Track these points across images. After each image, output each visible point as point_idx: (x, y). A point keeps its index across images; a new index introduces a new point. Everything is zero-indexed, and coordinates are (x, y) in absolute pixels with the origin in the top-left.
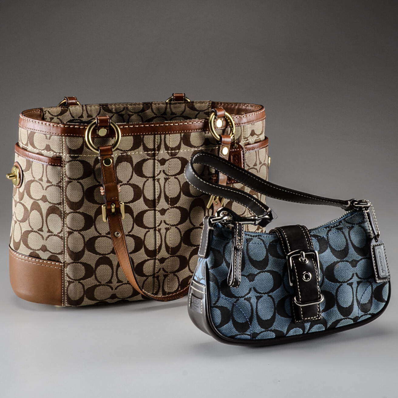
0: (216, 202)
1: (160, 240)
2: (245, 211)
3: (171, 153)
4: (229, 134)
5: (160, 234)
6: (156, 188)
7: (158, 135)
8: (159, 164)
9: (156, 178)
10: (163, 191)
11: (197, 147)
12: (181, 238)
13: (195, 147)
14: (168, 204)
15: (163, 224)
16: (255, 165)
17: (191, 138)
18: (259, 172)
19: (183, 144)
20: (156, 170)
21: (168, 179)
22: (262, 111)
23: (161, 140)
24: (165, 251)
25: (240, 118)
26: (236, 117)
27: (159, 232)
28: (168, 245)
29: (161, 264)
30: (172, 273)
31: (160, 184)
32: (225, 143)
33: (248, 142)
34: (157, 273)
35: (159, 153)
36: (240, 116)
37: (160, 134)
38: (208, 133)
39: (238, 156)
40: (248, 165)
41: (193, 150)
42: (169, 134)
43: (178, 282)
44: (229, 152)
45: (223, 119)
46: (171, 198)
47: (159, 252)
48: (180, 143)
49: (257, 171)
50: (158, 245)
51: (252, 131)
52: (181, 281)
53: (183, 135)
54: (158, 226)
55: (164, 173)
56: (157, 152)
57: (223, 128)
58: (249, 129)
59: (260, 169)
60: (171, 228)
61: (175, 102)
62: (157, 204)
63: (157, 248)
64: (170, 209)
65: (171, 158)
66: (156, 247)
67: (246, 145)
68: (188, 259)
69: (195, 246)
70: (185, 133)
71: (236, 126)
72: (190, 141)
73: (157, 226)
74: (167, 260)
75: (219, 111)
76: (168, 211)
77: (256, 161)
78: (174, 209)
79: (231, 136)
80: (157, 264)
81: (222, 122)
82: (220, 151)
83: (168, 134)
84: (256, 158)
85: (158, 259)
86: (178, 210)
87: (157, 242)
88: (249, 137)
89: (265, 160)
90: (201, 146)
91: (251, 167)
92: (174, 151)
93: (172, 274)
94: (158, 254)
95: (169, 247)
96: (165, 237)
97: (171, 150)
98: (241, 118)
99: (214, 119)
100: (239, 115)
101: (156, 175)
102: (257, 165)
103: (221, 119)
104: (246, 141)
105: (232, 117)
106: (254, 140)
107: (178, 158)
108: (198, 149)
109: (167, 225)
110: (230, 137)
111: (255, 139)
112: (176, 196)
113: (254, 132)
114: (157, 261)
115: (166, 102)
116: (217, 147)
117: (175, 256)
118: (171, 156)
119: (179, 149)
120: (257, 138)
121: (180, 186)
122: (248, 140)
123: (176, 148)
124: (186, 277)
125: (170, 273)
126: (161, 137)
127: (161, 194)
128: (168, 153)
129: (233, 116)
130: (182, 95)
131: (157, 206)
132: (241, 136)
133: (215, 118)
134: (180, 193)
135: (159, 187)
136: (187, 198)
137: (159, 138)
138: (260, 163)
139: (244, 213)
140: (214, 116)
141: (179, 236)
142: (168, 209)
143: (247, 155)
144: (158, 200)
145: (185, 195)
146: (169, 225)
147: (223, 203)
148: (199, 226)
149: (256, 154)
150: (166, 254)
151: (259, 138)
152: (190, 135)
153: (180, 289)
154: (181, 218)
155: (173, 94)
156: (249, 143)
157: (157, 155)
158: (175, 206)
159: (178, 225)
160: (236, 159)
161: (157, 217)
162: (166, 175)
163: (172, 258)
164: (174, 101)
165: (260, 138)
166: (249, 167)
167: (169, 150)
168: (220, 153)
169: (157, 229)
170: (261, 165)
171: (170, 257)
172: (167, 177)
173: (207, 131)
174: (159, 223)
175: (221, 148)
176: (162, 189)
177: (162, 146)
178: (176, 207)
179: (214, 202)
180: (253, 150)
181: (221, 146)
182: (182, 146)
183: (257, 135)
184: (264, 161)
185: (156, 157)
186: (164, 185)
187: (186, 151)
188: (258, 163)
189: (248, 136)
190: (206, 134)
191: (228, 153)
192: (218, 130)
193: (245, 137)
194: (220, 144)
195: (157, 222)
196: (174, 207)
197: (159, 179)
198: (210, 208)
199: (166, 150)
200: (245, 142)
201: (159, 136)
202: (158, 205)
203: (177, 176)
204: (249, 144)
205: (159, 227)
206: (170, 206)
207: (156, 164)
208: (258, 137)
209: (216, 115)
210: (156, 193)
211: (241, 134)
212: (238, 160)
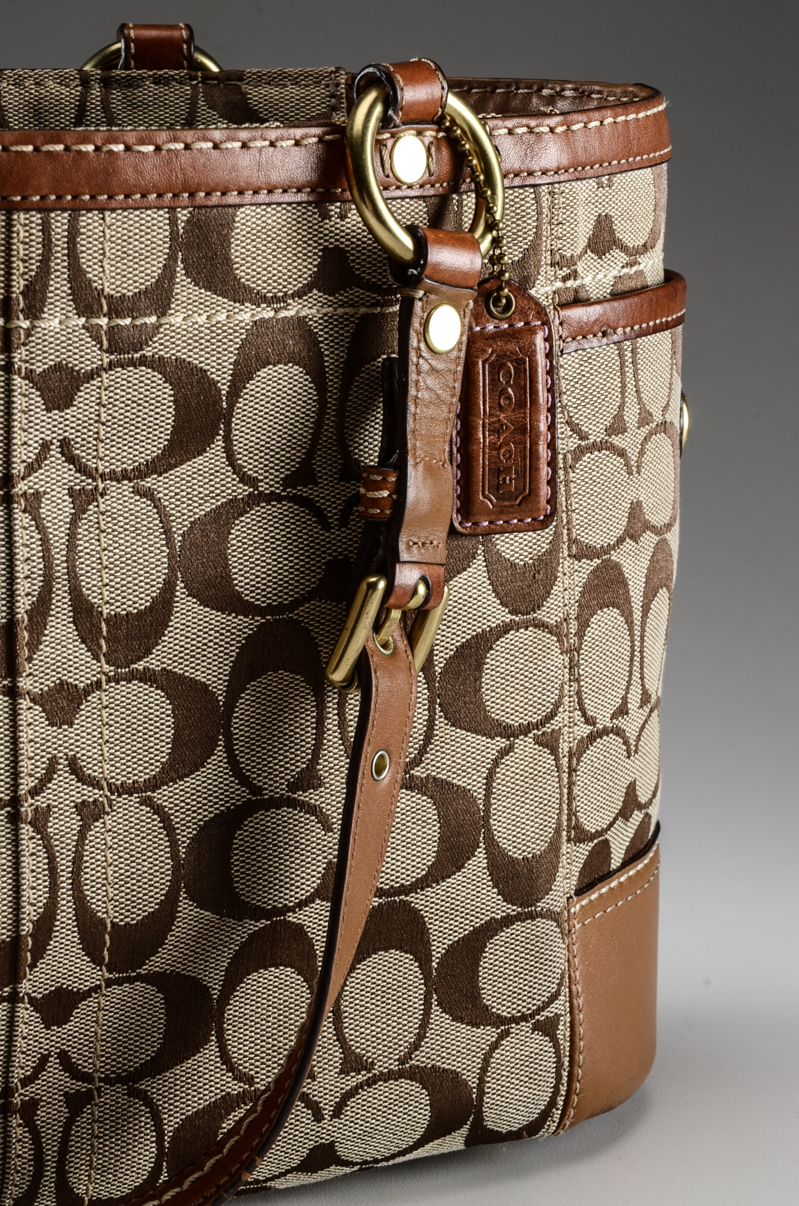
0: (385, 646)
1: (44, 882)
2: (557, 705)
3: (112, 331)
4: (467, 226)
5: (46, 840)
6: (21, 553)
7: (27, 211)
8: (35, 396)
9: (21, 487)
10: (60, 570)
11: (275, 299)
12: (176, 869)
13: (259, 299)
14: (96, 658)
15: (63, 778)
16: (617, 427)
17: (234, 242)
18: (639, 472)
19: (187, 275)
20: (19, 437)
21: (92, 496)
22: (655, 110)
23: (47, 244)
24: (77, 949)
25: (532, 138)
26: (510, 132)
27: (38, 831)
28: (93, 914)
29: (47, 1027)
30: (119, 1079)
31: (41, 528)
32: (446, 278)
33: (576, 291)
34: (26, 1081)
35: (34, 327)
36: (533, 123)
37: (44, 209)
38: (342, 217)
39: (519, 363)
40: (575, 429)
41: (247, 315)
42: (102, 210)
43: (152, 1136)
44: (465, 338)
45: (430, 134)
46: (114, 621)
47: (39, 952)
48: (168, 272)
49: (627, 464)
50: (30, 913)
51: (599, 221)
52: (176, 1130)
53: (188, 222)
54: (35, 792)
55: (71, 459)
56: (26, 324)
57: (429, 191)
58: (580, 211)
59: (642, 453)
60: (110, 801)
61: (135, 73)
62: (27, 652)
63: (27, 928)
64: (105, 687)
65: (111, 366)
66: (17, 922)
67: (564, 305)
68: (215, 994)
69: (257, 913)
70: (200, 207)
71: (507, 182)
72: (227, 261)
73: (23, 789)
74: (91, 1003)
75: (412, 80)
76: (93, 698)
77: (621, 407)
78: (135, 686)
79: (483, 236)
80: (22, 1029)
81: (428, 150)
82: (416, 324)
83: (89, 210)
84: (624, 386)
85: (32, 1001)
86: (157, 695)
87: (28, 894)
88: (580, 257)
89: (668, 405)
90: (299, 294)
91: (592, 438)
92: (128, 321)
93: (121, 1088)
94: (33, 966)
95: (102, 921)
96: (78, 861)
97: (109, 315)
98: (539, 135)
99: (379, 131)
100: (525, 121)
101: (18, 468)
102: (624, 430)
103: (419, 133)
104: (565, 279)
105: (484, 126)
106: (610, 276)
107: (157, 364)
108: (276, 311)
109: (86, 790)
110: (474, 245)
111: (615, 273)
112: (144, 604)
113: (612, 232)
114: (25, 1012)
115: (80, 71)
116: (397, 308)
117: (140, 978)
118: (109, 351)
119: (163, 309)
120: (625, 270)
121: (169, 543)
122: (574, 275)
123: (144, 303)
124: (203, 1104)
125: (106, 1080)
126: (46, 228)
127: (50, 592)
128: (94, 332)
129: (491, 123)
130: (176, 34)
131: (27, 668)
132: (534, 248)
133: (385, 122)
134: (169, 588)
135: (37, 547)
136: (216, 617)
137: (37, 233)
138: (645, 418)
139: (552, 715)
140: (378, 109)
141: (165, 855)
142: (98, 685)
143: (568, 365)
144: (30, 629)
145: (204, 603)
146: (101, 788)
147: (431, 654)
148: (282, 790)
149: (622, 365)
150: (84, 963)
151: (634, 269)
152: (229, 224)
153: (164, 1177)
154: (177, 741)
155: (123, 27)
156: (582, 295)
157: (24, 344)
158: (140, 666)
159: (154, 784)
160: (508, 382)
161: (25, 734)
162: (83, 470)
163: (116, 989)
164: (126, 66)
165: (641, 273)
166: (583, 437)
167: (98, 313)
168: (414, 342)
169: (27, 809)
170: (645, 430)
171: (109, 983)
172: (89, 484)
173: (332, 202)
174: (40, 773)
175: (418, 305)
176: (59, 556)
177: (53, 285)
178: (147, 677)
179: (370, 645)
180: (604, 334)
181: (421, 293)
182: (177, 289)
183: (624, 249)
184: (665, 409)
185: (19, 355)
186: (72, 536)
187: (202, 319)
188: (631, 416)
189: (579, 251)
190: (328, 224)
191: (460, 343)
192: (403, 198)
193: (562, 257)
194: (416, 282)
195: (26, 766)
196: (131, 677)
197: (37, 495)
198: (348, 683)
199: (79, 315)
200: (559, 284)
201: (37, 218)
202: (30, 659)
203: (149, 482)
204: (578, 300)
205: (41, 801)
206: (106, 668)
207: (19, 402)
208: (631, 265)
209: (390, 101)
210: (23, 586)
211: (538, 235)
212: (520, 389)
